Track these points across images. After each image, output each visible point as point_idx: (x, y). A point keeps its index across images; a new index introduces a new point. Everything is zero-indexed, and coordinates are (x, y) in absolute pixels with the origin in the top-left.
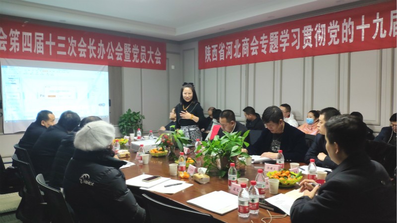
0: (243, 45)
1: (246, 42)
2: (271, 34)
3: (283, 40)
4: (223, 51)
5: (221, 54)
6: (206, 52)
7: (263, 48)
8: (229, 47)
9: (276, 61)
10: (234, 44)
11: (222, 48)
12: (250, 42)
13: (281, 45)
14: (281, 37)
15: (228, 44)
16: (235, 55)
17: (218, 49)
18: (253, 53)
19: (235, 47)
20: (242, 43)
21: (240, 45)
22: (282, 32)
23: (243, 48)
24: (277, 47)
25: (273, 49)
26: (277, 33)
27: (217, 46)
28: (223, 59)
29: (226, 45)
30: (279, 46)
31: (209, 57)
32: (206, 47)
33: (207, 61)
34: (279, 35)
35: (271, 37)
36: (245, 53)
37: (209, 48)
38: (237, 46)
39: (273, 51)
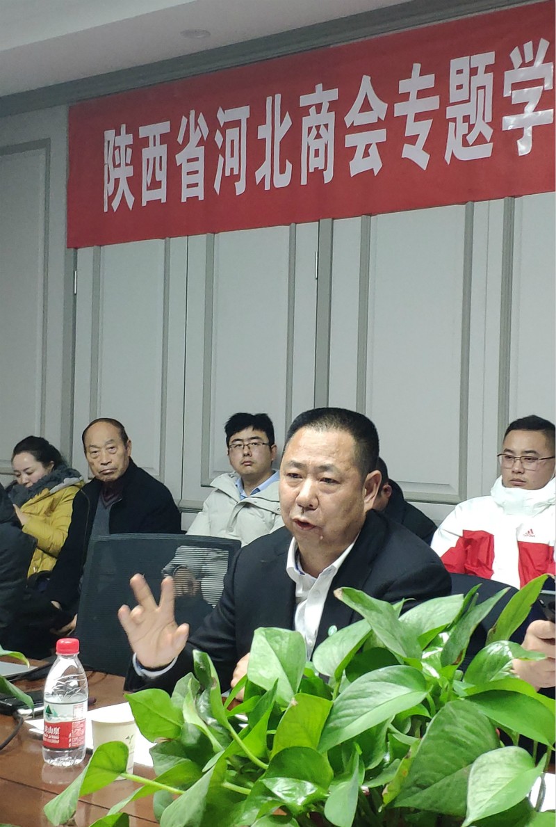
0: (307, 122)
1: (319, 107)
2: (455, 64)
3: (517, 97)
4: (200, 152)
5: (186, 168)
6: (108, 160)
7: (413, 140)
8: (232, 133)
9: (480, 207)
10: (257, 118)
11: (195, 138)
12: (340, 108)
13: (510, 122)
14: (510, 77)
15: (223, 116)
16: (262, 172)
17: (173, 144)
18: (357, 166)
19: (263, 132)
20: (298, 113)
21: (288, 121)
22: (515, 56)
23: (307, 140)
24: (488, 133)
25: (465, 143)
26: (489, 58)
27: (165, 127)
28: (199, 193)
29: (213, 124)
30: (496, 123)
31: (124, 186)
32: (109, 135)
33: (116, 204)
34: (500, 68)
35: (454, 80)
36: (316, 163)
37: (126, 139)
38: (274, 130)
39: (465, 155)
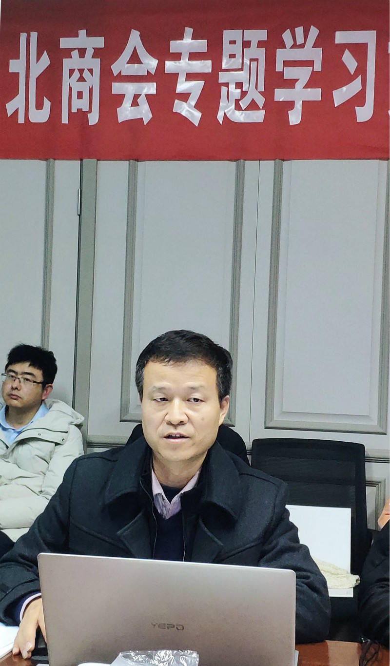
0: (68, 64)
1: (82, 52)
2: (228, 35)
3: (289, 73)
7: (185, 97)
9: (250, 165)
12: (107, 55)
13: (281, 95)
14: (282, 55)
16: (16, 105)
18: (126, 113)
19: (16, 66)
20: (57, 54)
21: (46, 60)
22: (287, 36)
23: (69, 81)
24: (261, 101)
25: (238, 107)
26: (262, 34)
30: (268, 93)
34: (272, 45)
35: (227, 48)
36: (80, 104)
38: (28, 67)
39: (240, 117)
